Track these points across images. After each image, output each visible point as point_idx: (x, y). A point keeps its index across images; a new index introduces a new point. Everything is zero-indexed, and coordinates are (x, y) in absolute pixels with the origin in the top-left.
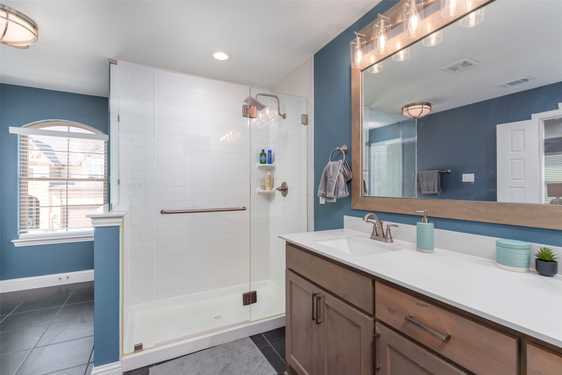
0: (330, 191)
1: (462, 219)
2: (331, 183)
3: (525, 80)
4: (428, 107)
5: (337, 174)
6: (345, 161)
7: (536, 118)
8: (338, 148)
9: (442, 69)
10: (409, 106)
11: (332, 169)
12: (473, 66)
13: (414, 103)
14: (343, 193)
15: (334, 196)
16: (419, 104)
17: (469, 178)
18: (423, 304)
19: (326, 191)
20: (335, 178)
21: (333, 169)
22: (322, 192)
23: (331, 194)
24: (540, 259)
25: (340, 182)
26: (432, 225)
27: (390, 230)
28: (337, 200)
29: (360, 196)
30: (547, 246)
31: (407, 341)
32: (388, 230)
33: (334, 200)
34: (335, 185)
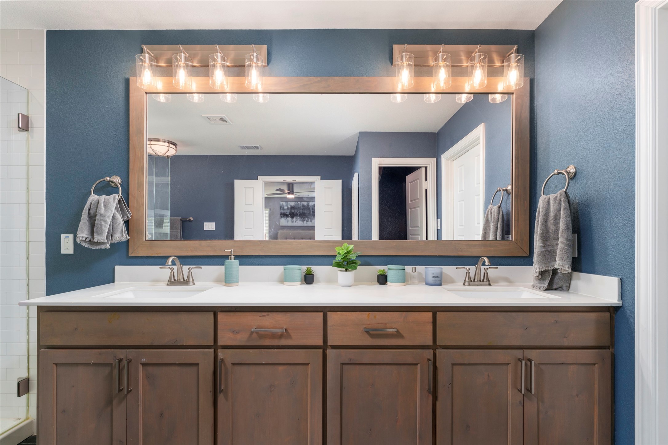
0: (100, 234)
1: (257, 254)
2: (103, 223)
3: (257, 147)
4: (174, 147)
5: (112, 212)
6: (121, 197)
7: (261, 179)
8: (108, 178)
9: (202, 116)
10: (151, 140)
11: (103, 204)
12: (228, 123)
13: (159, 139)
14: (120, 236)
15: (106, 240)
16: (165, 142)
17: (210, 226)
18: (266, 314)
19: (92, 234)
20: (109, 218)
21: (105, 206)
22: (85, 236)
23: (103, 238)
24: (307, 275)
25: (117, 223)
26: (237, 262)
27: (191, 272)
28: (112, 245)
29: (144, 240)
30: (309, 266)
31: (251, 351)
32: (190, 273)
33: (108, 246)
34: (108, 227)
